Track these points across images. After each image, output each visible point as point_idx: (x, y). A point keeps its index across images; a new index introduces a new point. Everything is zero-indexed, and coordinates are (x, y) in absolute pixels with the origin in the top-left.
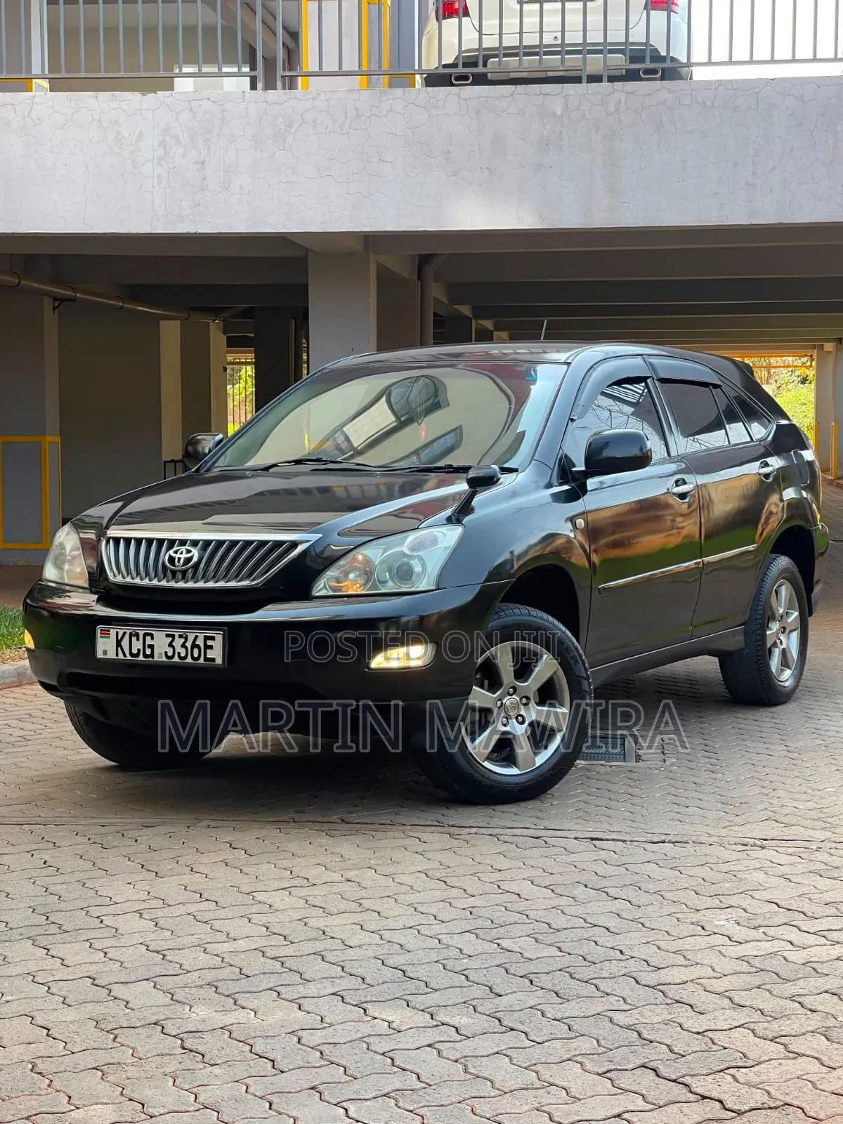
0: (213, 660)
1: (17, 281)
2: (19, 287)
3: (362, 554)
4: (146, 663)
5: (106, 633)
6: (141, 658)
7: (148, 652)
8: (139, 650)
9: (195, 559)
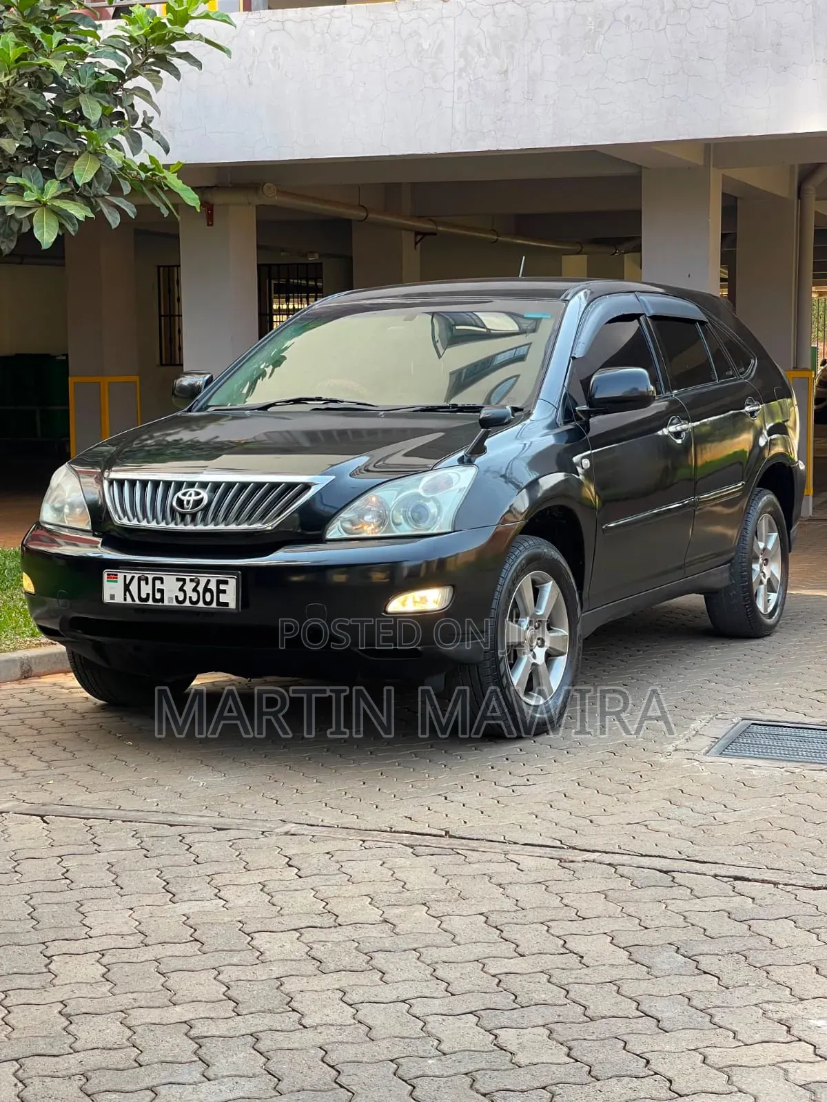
0: (226, 604)
1: (364, 214)
2: (366, 220)
3: (377, 497)
4: (155, 607)
5: (113, 578)
6: (150, 602)
7: (158, 596)
8: (148, 595)
9: (205, 502)
